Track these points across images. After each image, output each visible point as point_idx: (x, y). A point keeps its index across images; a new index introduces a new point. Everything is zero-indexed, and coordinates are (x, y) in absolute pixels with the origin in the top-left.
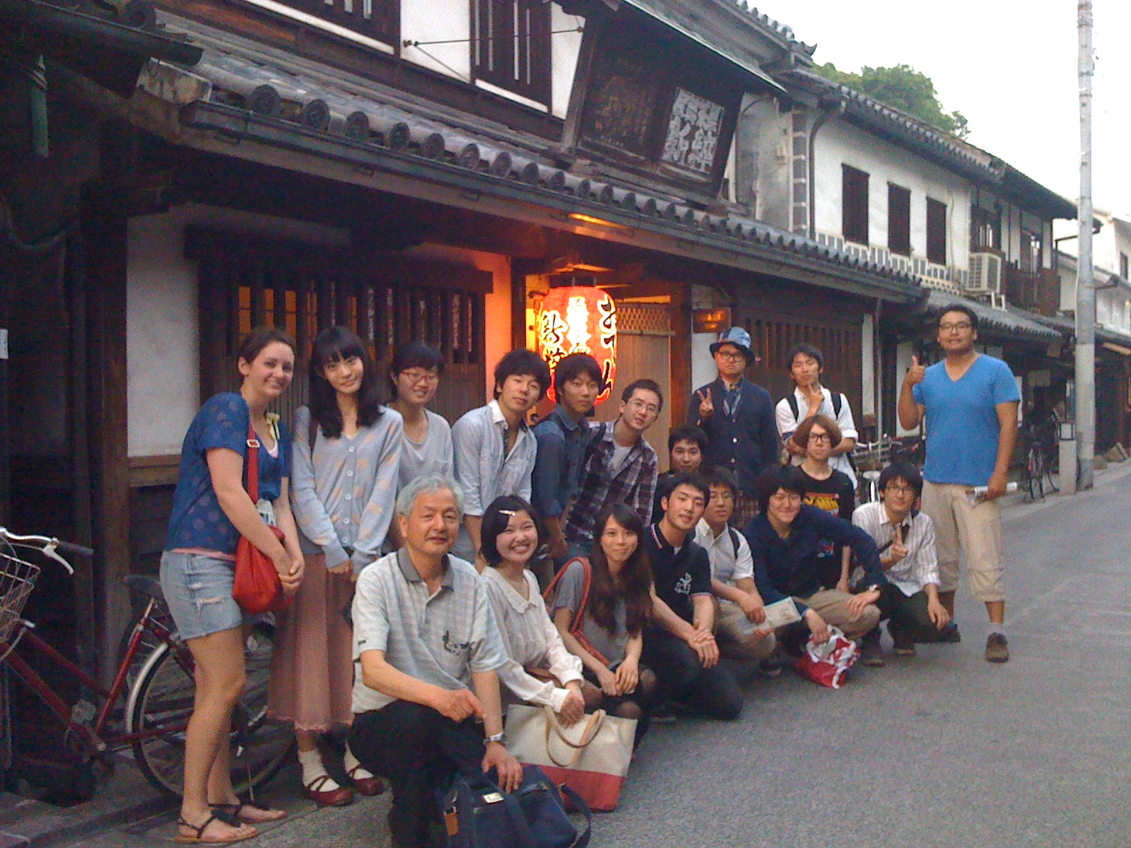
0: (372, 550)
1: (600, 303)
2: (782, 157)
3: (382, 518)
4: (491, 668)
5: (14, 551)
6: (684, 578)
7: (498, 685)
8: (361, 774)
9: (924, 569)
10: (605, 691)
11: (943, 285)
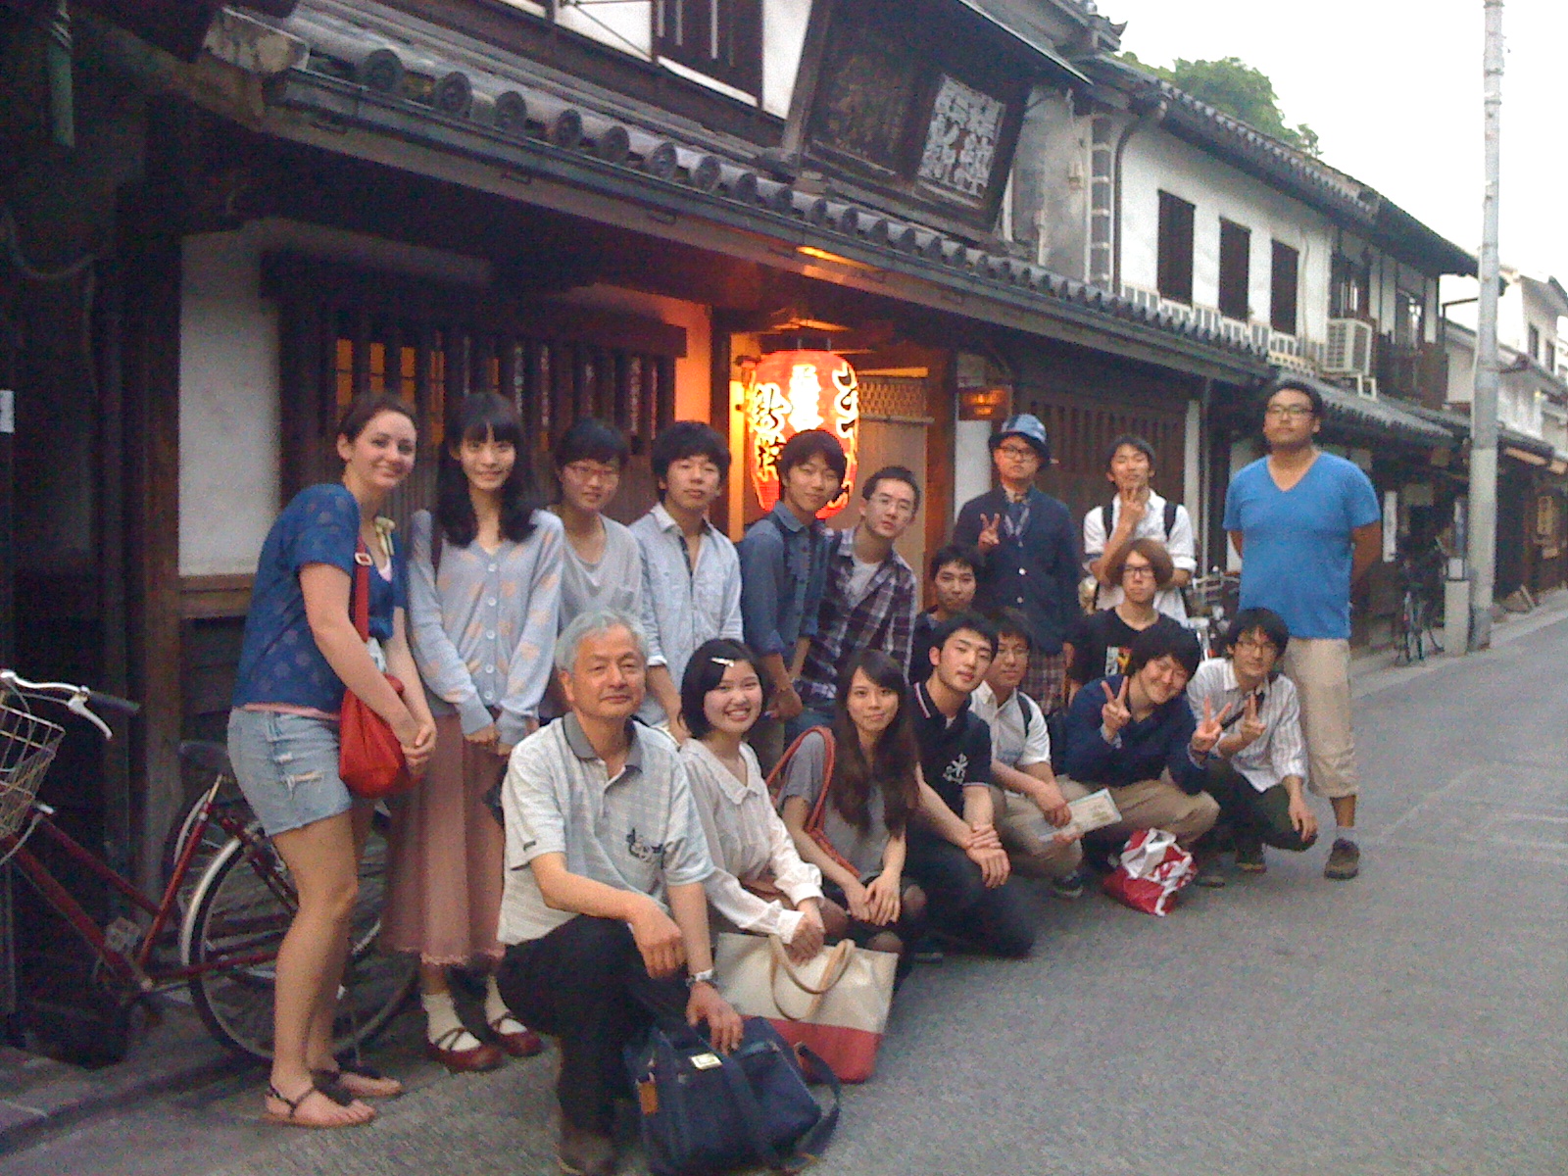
0: (527, 709)
1: (836, 374)
2: (1077, 179)
3: (540, 664)
4: (695, 880)
5: (26, 704)
6: (958, 761)
7: (704, 906)
8: (511, 1027)
9: (1283, 756)
10: (855, 913)
11: (1292, 363)
